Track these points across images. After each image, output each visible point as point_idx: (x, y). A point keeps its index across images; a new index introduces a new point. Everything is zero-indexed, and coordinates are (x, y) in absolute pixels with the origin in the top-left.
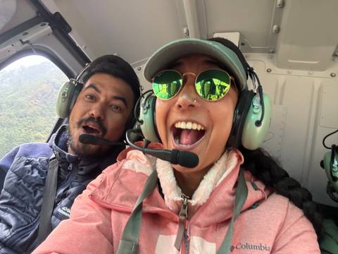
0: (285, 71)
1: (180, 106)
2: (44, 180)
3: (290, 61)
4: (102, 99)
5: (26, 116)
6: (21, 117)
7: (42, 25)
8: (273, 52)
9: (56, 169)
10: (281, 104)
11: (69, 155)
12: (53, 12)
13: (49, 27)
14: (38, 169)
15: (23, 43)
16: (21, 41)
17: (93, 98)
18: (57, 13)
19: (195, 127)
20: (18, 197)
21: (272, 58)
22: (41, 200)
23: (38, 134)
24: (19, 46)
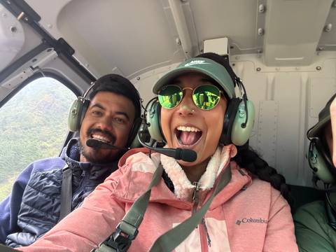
0: (273, 69)
1: (181, 114)
2: (60, 189)
3: (277, 59)
4: (107, 114)
5: (30, 128)
6: (26, 129)
7: (48, 51)
8: (261, 52)
9: (70, 178)
10: (272, 99)
11: (82, 164)
12: (57, 39)
13: (55, 52)
14: (53, 181)
15: (33, 69)
16: (31, 67)
17: (99, 114)
18: (61, 39)
19: (193, 130)
20: (37, 208)
21: (260, 57)
22: (59, 207)
23: (44, 144)
24: (30, 72)
